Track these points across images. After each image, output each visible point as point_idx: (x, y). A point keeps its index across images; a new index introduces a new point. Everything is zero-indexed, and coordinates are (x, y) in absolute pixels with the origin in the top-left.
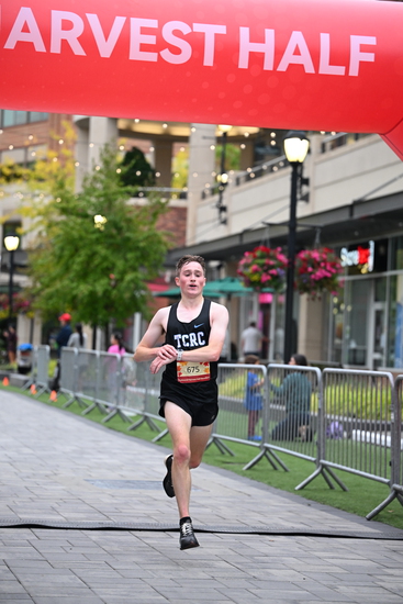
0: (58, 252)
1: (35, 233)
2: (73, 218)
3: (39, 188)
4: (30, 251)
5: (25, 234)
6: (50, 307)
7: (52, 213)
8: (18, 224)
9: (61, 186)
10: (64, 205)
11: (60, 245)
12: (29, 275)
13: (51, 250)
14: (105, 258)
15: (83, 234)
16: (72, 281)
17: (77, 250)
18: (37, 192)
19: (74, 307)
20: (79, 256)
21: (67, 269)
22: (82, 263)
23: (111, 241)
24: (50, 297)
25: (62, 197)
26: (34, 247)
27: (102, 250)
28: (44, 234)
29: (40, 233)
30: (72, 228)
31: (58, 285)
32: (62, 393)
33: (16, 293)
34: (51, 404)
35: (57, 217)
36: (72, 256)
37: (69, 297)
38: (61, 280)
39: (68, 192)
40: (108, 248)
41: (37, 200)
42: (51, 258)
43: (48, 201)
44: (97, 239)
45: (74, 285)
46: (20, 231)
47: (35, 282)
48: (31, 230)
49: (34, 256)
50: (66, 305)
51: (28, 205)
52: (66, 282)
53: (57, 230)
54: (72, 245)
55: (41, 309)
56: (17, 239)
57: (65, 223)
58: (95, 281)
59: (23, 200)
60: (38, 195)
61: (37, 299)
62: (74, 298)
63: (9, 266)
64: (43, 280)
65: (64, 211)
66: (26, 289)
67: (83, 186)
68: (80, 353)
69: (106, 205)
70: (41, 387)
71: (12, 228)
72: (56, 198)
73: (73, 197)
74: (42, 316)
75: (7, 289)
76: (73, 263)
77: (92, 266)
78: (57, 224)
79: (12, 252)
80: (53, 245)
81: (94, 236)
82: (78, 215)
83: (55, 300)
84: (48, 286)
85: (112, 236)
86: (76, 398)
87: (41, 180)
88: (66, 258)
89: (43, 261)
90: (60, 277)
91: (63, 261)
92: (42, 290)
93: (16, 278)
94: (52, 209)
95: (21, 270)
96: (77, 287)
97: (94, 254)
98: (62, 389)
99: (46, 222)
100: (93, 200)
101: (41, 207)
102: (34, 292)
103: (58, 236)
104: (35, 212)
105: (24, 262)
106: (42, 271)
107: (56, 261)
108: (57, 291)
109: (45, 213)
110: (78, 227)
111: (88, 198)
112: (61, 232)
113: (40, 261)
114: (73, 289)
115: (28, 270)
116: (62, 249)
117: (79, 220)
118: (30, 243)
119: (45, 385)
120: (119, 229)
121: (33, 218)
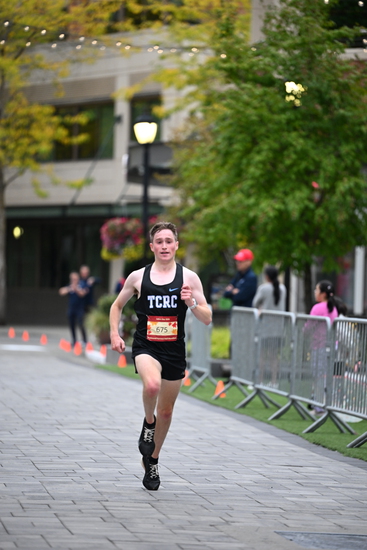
0: (223, 146)
1: (184, 114)
2: (248, 86)
3: (190, 37)
4: (176, 144)
5: (167, 116)
6: (211, 238)
7: (213, 78)
8: (155, 99)
9: (228, 31)
10: (233, 64)
11: (226, 133)
12: (175, 186)
13: (212, 144)
14: (303, 155)
15: (265, 113)
16: (249, 196)
17: (255, 142)
18: (186, 43)
19: (252, 240)
20: (259, 152)
21: (239, 174)
22: (263, 163)
23: (315, 124)
24: (211, 223)
25: (228, 50)
26: (183, 137)
27: (297, 141)
28: (199, 115)
29: (192, 113)
30: (247, 104)
31: (224, 202)
32: (234, 383)
33: (154, 216)
34: (217, 403)
35: (221, 86)
36: (247, 152)
37: (243, 222)
38: (229, 194)
39: (239, 42)
40: (307, 137)
41: (187, 57)
42: (212, 156)
43: (203, 58)
44: (289, 122)
45: (252, 201)
46: (158, 111)
47: (185, 199)
48: (178, 109)
49: (184, 152)
50: (238, 235)
51: (171, 65)
52: (238, 197)
53: (220, 108)
54: (247, 133)
55: (195, 242)
56: (153, 126)
57: (234, 96)
58: (286, 194)
59: (162, 58)
60: (189, 49)
61: (189, 226)
62: (252, 222)
63: (142, 170)
64: (198, 193)
65: (233, 75)
66: (171, 208)
67: (265, 31)
68: (262, 316)
69: (303, 62)
70: (200, 374)
71: (145, 106)
72: (218, 52)
73: (247, 49)
74: (198, 254)
75: (139, 210)
76: (249, 164)
77: (281, 167)
78: (222, 97)
79: (147, 146)
80: (215, 134)
81: (283, 117)
82: (256, 82)
83: (218, 226)
84: (207, 205)
85: (315, 117)
86: (258, 392)
87: (193, 22)
88: (237, 155)
89: (199, 162)
90: (227, 188)
91: (231, 161)
92: (198, 210)
93: (155, 192)
94: (213, 72)
95: (162, 178)
96: (257, 204)
97: (284, 147)
98: (233, 378)
99: (202, 95)
100: (282, 53)
101: (194, 70)
102: (183, 213)
103: (224, 119)
104: (184, 78)
105: (167, 164)
106: (196, 178)
107: (219, 161)
108: (223, 211)
109: (200, 80)
110: (255, 103)
111: (273, 50)
112: (229, 112)
113: (193, 162)
114: (249, 208)
115: (174, 178)
116: (230, 140)
117: (259, 91)
118: (176, 132)
119: (206, 370)
120: (327, 104)
121: (180, 88)
